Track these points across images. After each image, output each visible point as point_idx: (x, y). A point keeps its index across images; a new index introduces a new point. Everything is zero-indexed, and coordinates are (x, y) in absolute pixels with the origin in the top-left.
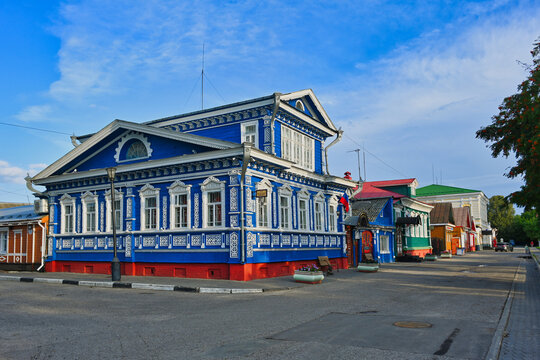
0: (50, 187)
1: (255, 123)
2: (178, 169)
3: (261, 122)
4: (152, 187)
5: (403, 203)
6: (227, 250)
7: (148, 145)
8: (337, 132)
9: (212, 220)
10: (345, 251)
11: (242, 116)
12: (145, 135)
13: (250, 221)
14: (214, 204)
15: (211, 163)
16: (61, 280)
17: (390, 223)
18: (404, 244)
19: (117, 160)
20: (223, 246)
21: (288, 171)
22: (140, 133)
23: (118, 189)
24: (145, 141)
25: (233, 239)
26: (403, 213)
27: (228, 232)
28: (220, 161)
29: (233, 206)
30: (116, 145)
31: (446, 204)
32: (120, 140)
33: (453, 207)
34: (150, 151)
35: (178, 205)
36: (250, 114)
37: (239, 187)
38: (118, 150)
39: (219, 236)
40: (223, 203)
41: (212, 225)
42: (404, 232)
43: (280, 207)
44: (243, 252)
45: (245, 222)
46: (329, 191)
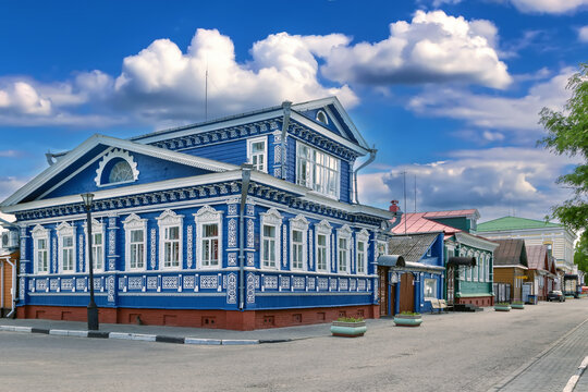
0: (20, 216)
1: (264, 139)
2: (168, 196)
3: (271, 138)
4: (138, 217)
5: (458, 240)
6: (224, 294)
7: (134, 165)
8: (370, 151)
9: (207, 258)
10: (376, 297)
11: (248, 130)
12: (131, 153)
13: (251, 260)
14: (210, 239)
15: (207, 188)
16: (30, 328)
17: (439, 264)
18: (457, 290)
19: (98, 184)
20: (220, 289)
21: (302, 198)
22: (125, 151)
23: (98, 219)
24: (130, 160)
25: (231, 281)
26: (457, 252)
27: (224, 273)
28: (217, 186)
29: (232, 241)
30: (96, 165)
31: (519, 241)
32: (101, 159)
33: (526, 245)
34: (136, 173)
35: (168, 240)
36: (258, 128)
37: (239, 218)
38: (99, 172)
39: (215, 277)
40: (219, 237)
41: (207, 263)
42: (457, 275)
43: (292, 243)
44: (242, 296)
45: (245, 260)
46: (358, 225)
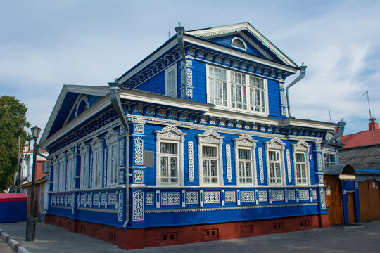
1: (175, 67)
3: (179, 64)
7: (88, 105)
8: (298, 68)
10: (323, 206)
12: (87, 96)
13: (140, 177)
20: (116, 206)
24: (86, 102)
25: (120, 199)
29: (122, 159)
30: (75, 109)
32: (77, 104)
37: (126, 137)
38: (76, 113)
39: (115, 195)
40: (117, 157)
44: (128, 214)
45: (131, 178)
46: (292, 137)
